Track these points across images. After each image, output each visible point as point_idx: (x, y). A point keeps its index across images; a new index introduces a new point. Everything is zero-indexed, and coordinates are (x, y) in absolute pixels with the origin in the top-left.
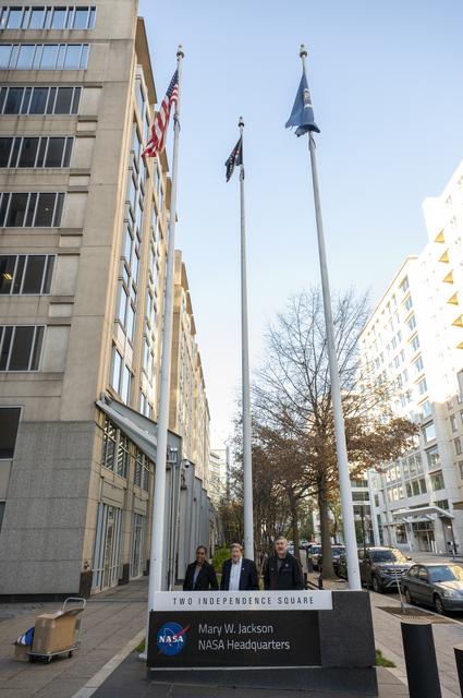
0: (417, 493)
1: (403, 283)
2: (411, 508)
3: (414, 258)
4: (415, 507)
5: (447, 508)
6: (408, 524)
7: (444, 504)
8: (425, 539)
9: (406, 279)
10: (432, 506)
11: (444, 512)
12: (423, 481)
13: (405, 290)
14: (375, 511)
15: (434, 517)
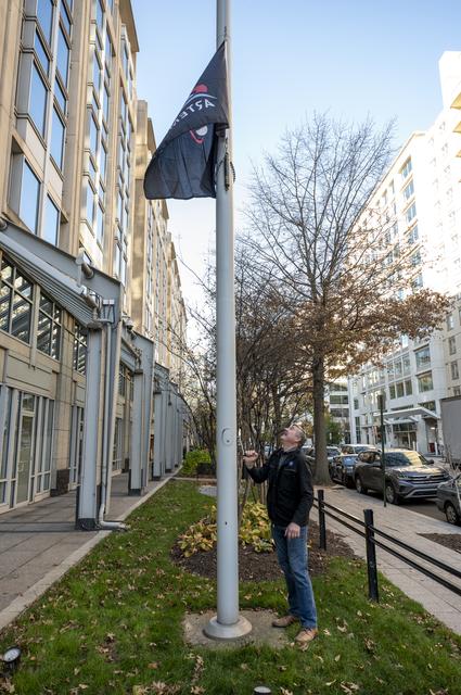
0: (401, 394)
1: (405, 166)
2: (393, 410)
3: (421, 135)
4: (397, 409)
5: (433, 409)
6: (388, 425)
7: (430, 405)
8: (405, 439)
9: (409, 160)
10: (417, 408)
11: (431, 413)
12: (409, 383)
13: (406, 175)
14: (354, 414)
15: (418, 418)
